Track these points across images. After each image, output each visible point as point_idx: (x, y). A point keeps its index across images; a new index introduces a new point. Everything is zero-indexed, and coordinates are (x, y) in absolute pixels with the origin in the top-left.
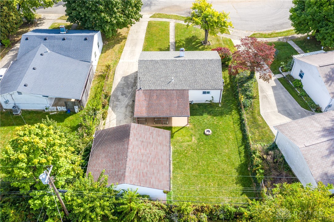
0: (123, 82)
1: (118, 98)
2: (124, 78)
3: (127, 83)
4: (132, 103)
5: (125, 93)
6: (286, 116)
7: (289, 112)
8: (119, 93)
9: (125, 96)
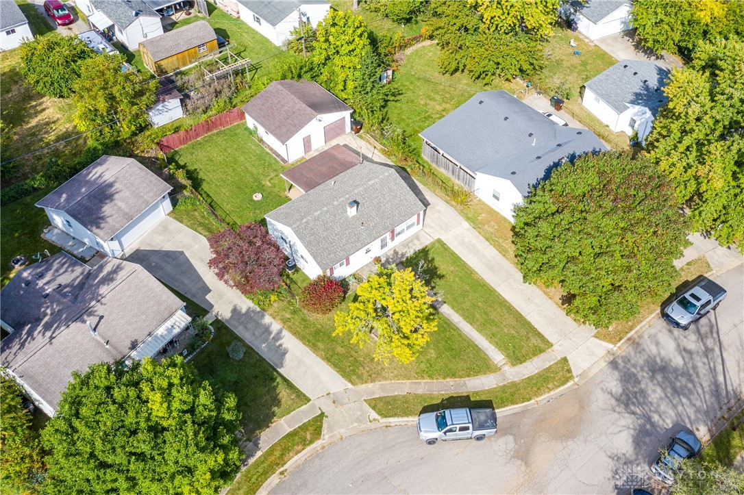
6: (170, 251)
7: (169, 260)
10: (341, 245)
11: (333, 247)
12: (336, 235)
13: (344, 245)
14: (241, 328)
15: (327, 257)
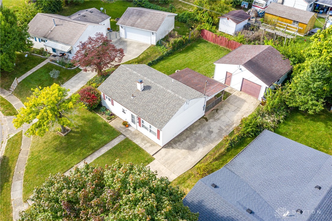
0: (199, 145)
1: (219, 132)
2: (194, 149)
3: (196, 141)
4: (210, 120)
5: (207, 133)
8: (213, 135)
9: (211, 130)
10: (116, 91)
11: (114, 88)
12: (123, 86)
13: (116, 92)
14: (77, 78)
15: (106, 87)
